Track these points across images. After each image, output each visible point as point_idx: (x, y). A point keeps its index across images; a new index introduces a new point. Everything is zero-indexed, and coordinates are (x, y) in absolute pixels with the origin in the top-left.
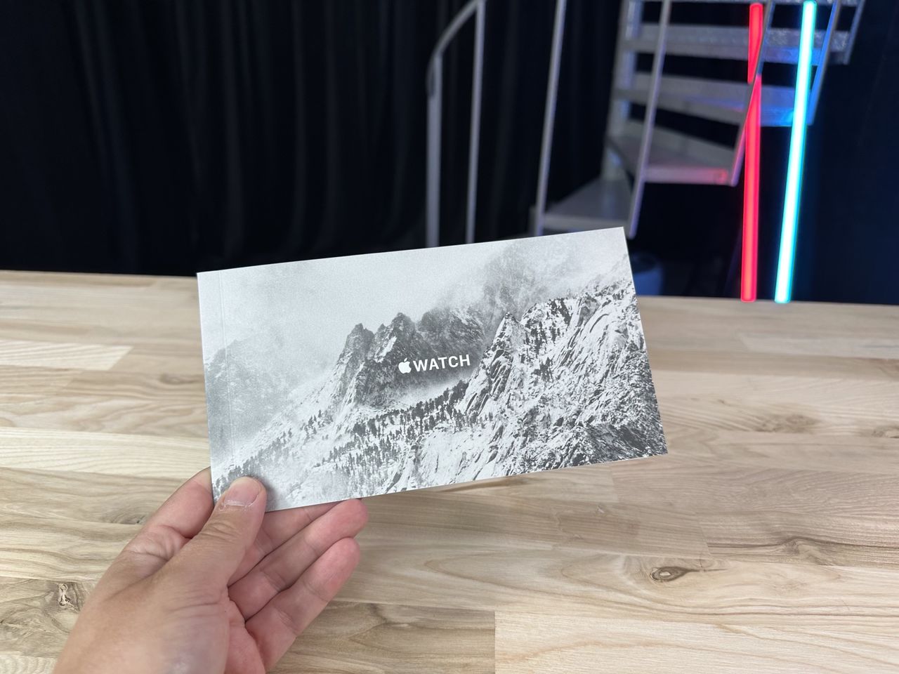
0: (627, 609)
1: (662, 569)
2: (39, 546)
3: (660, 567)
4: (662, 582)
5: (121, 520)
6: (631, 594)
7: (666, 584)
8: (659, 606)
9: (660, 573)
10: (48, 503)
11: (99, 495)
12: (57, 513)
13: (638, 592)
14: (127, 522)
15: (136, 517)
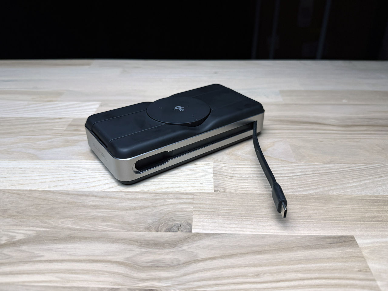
2: (105, 256)
5: (164, 229)
10: (94, 218)
11: (135, 208)
12: (107, 226)
14: (169, 230)
15: (174, 226)
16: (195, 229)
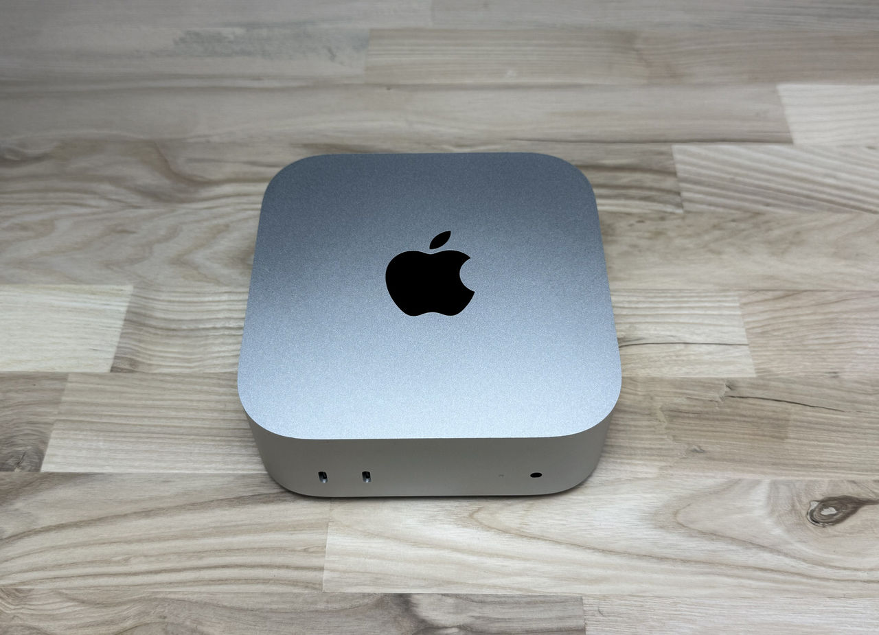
0: (774, 581)
1: (825, 503)
3: (820, 498)
4: (824, 526)
6: (779, 552)
7: (830, 530)
8: (821, 571)
9: (821, 509)
13: (790, 547)
15: (12, 456)
16: (49, 463)
